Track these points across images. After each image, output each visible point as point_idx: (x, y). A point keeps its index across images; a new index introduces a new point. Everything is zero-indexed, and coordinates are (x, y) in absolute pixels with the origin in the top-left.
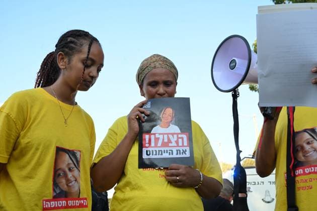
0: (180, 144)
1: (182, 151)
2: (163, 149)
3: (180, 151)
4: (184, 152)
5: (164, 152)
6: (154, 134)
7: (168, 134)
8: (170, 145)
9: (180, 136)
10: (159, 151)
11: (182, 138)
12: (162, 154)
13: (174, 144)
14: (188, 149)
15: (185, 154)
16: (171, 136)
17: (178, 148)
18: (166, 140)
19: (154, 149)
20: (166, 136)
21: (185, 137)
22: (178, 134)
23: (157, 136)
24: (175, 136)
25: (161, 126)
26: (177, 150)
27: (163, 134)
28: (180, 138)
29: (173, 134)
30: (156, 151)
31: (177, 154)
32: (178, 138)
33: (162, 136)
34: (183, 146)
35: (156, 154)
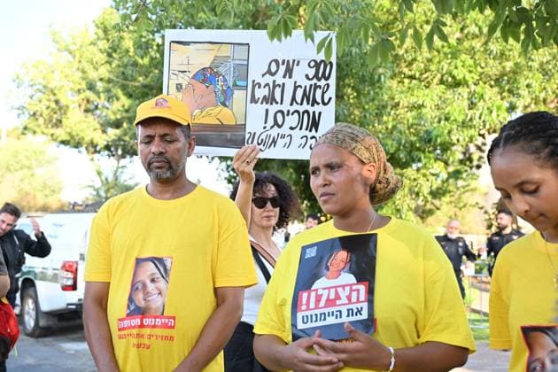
0: (354, 299)
1: (355, 311)
2: (326, 311)
3: (352, 310)
4: (359, 311)
5: (329, 315)
6: (316, 290)
7: (336, 287)
8: (338, 302)
9: (354, 287)
10: (321, 314)
11: (358, 290)
12: (325, 319)
13: (344, 300)
14: (365, 306)
15: (361, 314)
16: (340, 290)
17: (350, 306)
18: (332, 296)
19: (313, 312)
20: (333, 291)
21: (362, 288)
22: (351, 285)
23: (320, 292)
24: (347, 289)
25: (328, 278)
26: (348, 310)
27: (329, 288)
28: (354, 290)
29: (343, 287)
30: (316, 315)
31: (348, 316)
32: (351, 290)
33: (327, 291)
34: (358, 301)
35: (316, 321)
